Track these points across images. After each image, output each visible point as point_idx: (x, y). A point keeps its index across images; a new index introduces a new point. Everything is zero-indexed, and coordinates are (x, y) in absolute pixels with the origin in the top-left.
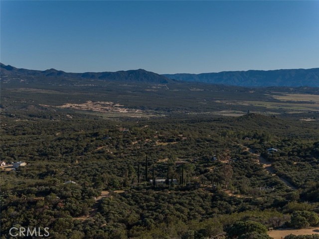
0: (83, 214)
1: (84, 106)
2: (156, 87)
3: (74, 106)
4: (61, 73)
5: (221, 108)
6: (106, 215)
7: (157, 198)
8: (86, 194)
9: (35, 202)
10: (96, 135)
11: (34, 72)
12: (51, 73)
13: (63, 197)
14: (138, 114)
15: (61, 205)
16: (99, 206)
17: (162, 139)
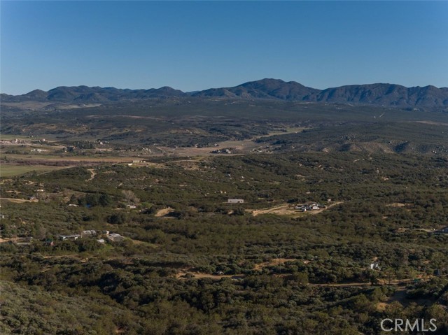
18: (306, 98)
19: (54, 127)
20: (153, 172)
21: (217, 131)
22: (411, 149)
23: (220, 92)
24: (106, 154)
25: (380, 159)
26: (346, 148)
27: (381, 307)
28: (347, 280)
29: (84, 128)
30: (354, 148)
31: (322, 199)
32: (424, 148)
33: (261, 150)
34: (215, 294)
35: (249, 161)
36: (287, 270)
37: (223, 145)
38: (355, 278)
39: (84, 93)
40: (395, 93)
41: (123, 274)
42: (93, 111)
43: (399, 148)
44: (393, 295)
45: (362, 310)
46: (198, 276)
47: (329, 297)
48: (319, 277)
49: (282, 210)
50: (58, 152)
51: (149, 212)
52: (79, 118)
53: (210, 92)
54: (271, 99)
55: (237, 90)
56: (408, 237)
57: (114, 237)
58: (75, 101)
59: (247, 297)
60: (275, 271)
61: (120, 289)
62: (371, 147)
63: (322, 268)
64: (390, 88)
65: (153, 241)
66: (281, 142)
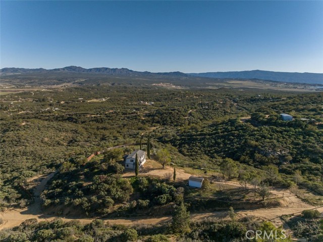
0: (186, 116)
1: (160, 84)
2: (184, 78)
3: (156, 84)
4: (149, 73)
5: (208, 86)
6: (193, 116)
7: (207, 112)
8: (186, 111)
9: (171, 113)
10: (173, 94)
11: (140, 72)
12: (146, 73)
13: (179, 111)
14: (179, 87)
15: (179, 113)
16: (190, 114)
17: (196, 96)
18: (84, 71)
19: (8, 80)
20: (51, 92)
21: (60, 81)
22: (116, 84)
23: (59, 69)
24: (29, 88)
25: (110, 87)
26: (99, 84)
27: (143, 118)
28: (130, 114)
29: (18, 80)
30: (101, 85)
31: (104, 97)
32: (119, 84)
33: (75, 86)
34: (101, 119)
35: (76, 88)
36: (115, 113)
37: (63, 85)
38: (132, 113)
39: (14, 70)
40: (108, 70)
41: (74, 117)
42: (19, 75)
43: (113, 84)
44: (144, 116)
45: (140, 119)
46: (93, 116)
47: (128, 118)
48: (124, 114)
49: (95, 100)
50: (13, 88)
51: (58, 102)
52: (15, 77)
53: (55, 70)
54: (73, 72)
55: (64, 69)
56: (132, 105)
57: (56, 109)
58: (12, 72)
59: (109, 119)
60: (112, 113)
61: (74, 120)
62: (105, 84)
63: (124, 112)
64: (107, 69)
65: (67, 109)
66: (80, 83)
